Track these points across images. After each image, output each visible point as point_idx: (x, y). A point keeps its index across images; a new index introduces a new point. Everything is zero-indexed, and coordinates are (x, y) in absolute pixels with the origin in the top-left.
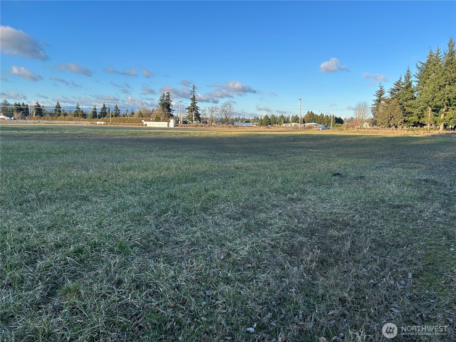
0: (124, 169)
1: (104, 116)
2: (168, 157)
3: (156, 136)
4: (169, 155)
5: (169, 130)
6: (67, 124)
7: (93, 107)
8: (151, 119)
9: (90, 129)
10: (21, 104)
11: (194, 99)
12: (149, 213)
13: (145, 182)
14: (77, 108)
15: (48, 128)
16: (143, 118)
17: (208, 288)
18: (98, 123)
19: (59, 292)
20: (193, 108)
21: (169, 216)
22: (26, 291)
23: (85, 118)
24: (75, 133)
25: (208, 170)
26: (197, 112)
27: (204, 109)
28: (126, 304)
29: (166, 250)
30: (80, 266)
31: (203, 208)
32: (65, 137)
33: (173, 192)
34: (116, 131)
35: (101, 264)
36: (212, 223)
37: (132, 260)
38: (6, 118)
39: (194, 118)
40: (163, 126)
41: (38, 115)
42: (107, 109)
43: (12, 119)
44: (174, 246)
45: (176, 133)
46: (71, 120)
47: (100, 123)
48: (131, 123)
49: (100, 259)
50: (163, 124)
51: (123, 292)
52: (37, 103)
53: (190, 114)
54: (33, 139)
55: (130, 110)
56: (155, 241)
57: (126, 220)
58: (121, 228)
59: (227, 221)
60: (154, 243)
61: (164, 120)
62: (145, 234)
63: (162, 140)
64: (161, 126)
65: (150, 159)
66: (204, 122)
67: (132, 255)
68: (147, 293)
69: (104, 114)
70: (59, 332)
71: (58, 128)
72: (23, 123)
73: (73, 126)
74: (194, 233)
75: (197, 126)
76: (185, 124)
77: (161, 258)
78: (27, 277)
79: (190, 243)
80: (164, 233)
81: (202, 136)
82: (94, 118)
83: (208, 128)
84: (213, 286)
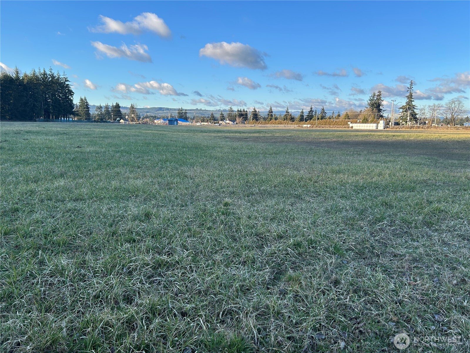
0: (333, 172)
1: (311, 119)
2: (379, 161)
3: (364, 139)
4: (379, 160)
5: (378, 132)
6: (276, 127)
7: (300, 111)
8: (358, 121)
9: (297, 132)
10: (242, 110)
11: (410, 97)
12: (362, 220)
13: (356, 186)
14: (287, 112)
15: (262, 131)
16: (350, 120)
17: (438, 313)
18: (304, 126)
19: (284, 278)
20: (409, 107)
21: (385, 225)
22: (257, 271)
23: (293, 121)
24: (284, 135)
25: (430, 179)
26: (413, 111)
27: (423, 107)
28: (345, 305)
29: (384, 261)
30: (298, 258)
31: (426, 222)
32: (276, 139)
33: (388, 200)
34: (322, 133)
35: (318, 261)
36: (438, 241)
37: (347, 263)
38: (231, 122)
39: (408, 118)
40: (371, 128)
41: (255, 120)
42: (313, 112)
43: (234, 124)
44: (392, 258)
45: (386, 135)
46: (281, 123)
47: (306, 126)
48: (337, 126)
49: (316, 256)
50: (371, 126)
51: (341, 292)
52: (254, 109)
53: (404, 114)
54: (251, 141)
55: (336, 112)
56: (370, 249)
57: (339, 222)
58: (335, 230)
59: (459, 241)
60: (369, 251)
61: (372, 122)
62: (360, 240)
63: (370, 143)
64: (368, 128)
65: (359, 164)
66: (422, 123)
67: (347, 259)
68: (365, 300)
69: (310, 117)
70: (286, 313)
71: (271, 131)
72: (243, 127)
73: (283, 129)
74: (416, 248)
75: (411, 127)
76: (398, 126)
77: (378, 268)
78: (258, 258)
79: (411, 258)
80: (379, 242)
81: (419, 139)
82: (301, 121)
83: (427, 130)
84: (443, 311)
